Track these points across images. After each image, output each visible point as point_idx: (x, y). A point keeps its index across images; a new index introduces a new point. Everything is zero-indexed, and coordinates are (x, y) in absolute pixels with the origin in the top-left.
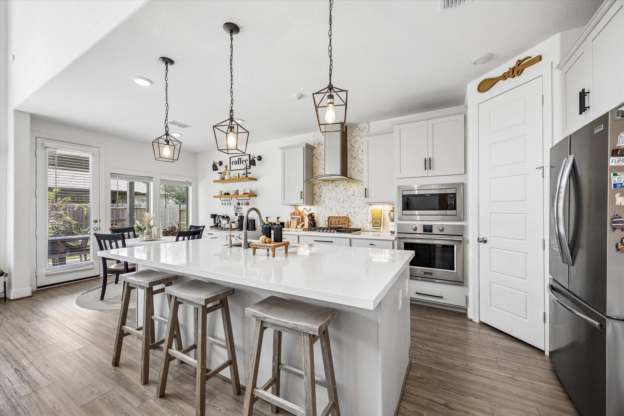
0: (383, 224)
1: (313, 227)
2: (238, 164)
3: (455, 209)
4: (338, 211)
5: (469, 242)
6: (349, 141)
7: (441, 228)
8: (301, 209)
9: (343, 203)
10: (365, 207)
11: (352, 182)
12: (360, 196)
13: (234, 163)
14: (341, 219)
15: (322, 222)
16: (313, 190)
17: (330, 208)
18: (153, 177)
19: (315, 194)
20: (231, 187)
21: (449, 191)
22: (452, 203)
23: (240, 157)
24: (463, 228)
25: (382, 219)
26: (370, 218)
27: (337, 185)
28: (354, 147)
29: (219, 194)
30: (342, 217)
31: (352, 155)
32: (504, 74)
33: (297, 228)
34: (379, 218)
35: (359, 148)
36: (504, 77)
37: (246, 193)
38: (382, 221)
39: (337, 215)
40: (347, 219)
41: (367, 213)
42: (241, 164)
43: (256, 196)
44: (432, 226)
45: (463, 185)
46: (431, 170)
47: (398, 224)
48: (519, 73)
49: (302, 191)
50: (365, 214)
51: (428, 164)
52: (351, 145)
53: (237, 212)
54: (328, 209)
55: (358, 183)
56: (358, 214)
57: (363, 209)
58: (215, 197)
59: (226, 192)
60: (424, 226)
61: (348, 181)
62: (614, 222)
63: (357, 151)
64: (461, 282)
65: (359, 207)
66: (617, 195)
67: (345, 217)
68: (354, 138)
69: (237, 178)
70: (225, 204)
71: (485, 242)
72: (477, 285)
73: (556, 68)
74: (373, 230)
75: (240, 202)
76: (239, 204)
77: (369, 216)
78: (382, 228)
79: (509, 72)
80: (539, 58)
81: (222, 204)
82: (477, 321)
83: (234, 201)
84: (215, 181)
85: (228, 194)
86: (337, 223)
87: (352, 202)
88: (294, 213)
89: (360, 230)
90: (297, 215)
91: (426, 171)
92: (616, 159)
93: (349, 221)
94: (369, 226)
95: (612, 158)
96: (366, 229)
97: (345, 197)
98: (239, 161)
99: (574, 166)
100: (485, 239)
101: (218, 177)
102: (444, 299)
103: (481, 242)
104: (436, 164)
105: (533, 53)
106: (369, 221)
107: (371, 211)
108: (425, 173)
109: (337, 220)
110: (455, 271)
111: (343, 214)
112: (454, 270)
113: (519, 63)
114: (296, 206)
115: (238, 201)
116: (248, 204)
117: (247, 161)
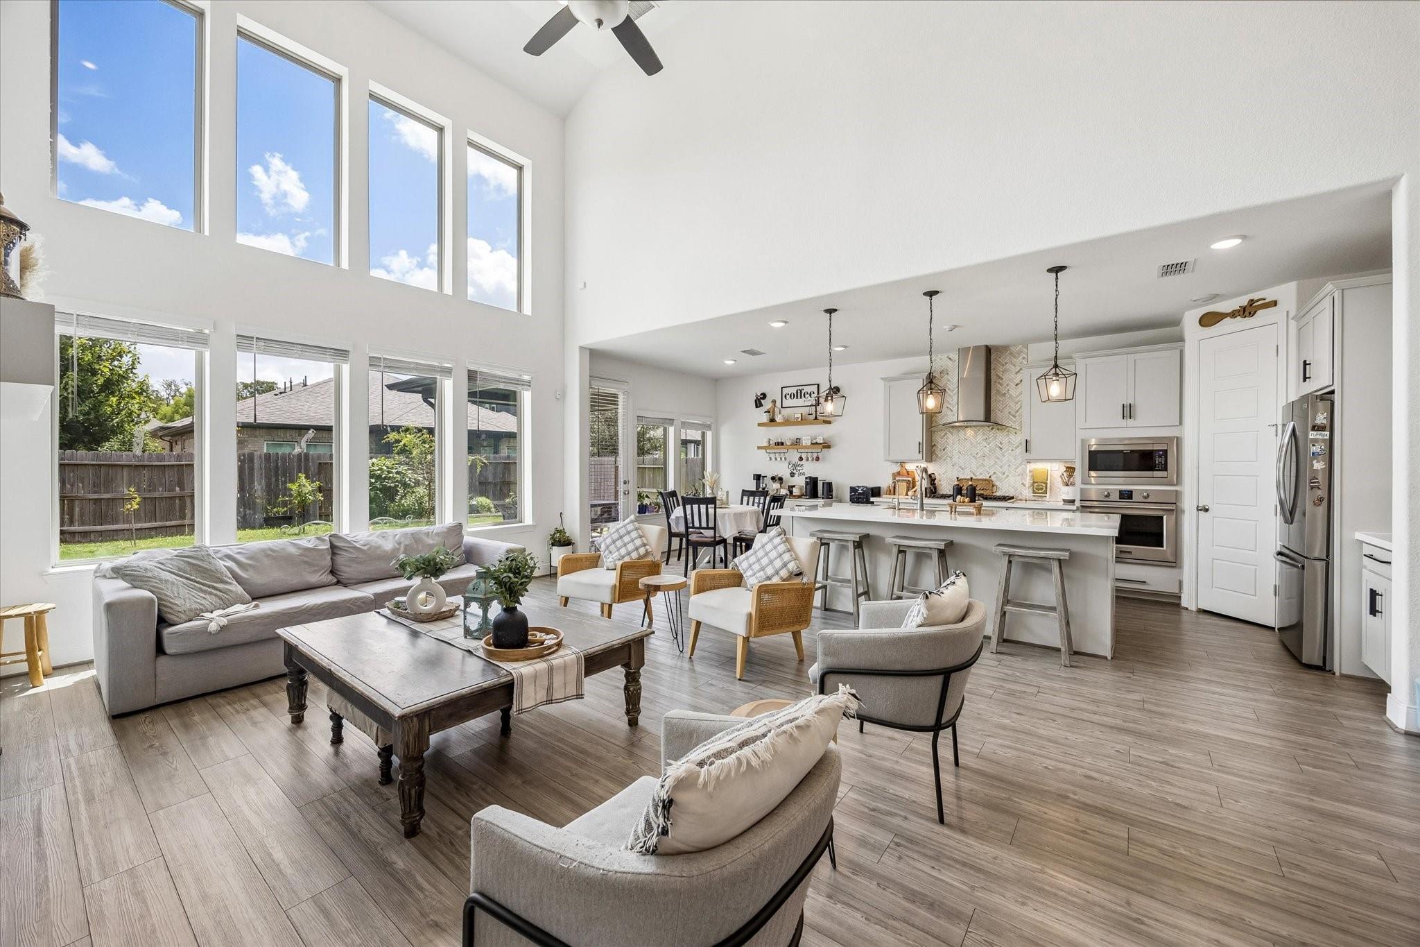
0: (1050, 489)
1: (933, 493)
2: (797, 398)
3: (1166, 470)
4: (975, 471)
5: (1184, 511)
6: (994, 369)
7: (1145, 494)
8: (910, 467)
9: (984, 460)
10: (1021, 464)
11: (998, 429)
12: (1012, 450)
13: (788, 397)
14: (980, 482)
15: (946, 487)
16: (932, 440)
17: (960, 467)
18: (673, 420)
19: (935, 445)
20: (788, 434)
21: (1156, 447)
22: (1161, 463)
23: (800, 388)
24: (1178, 494)
25: (1048, 482)
26: (1028, 481)
27: (973, 434)
28: (1002, 379)
29: (766, 444)
30: (982, 480)
31: (998, 391)
32: (1233, 312)
33: (907, 495)
34: (1044, 481)
35: (1011, 380)
36: (1233, 315)
37: (816, 443)
38: (1048, 486)
40: (989, 482)
41: (1022, 474)
42: (801, 397)
43: (829, 447)
44: (1132, 492)
45: (1179, 440)
46: (1132, 420)
47: (1081, 489)
48: (1251, 314)
49: (921, 441)
50: (1019, 475)
51: (1128, 411)
52: (998, 375)
53: (795, 472)
54: (957, 467)
55: (1008, 431)
56: (1008, 476)
57: (1017, 468)
58: (759, 448)
59: (780, 441)
60: (1120, 491)
61: (991, 427)
62: (1312, 483)
63: (1007, 385)
64: (1174, 562)
65: (1009, 466)
66: (1315, 462)
67: (986, 480)
68: (1003, 365)
69: (800, 419)
70: (776, 459)
71: (1207, 510)
72: (1194, 565)
73: (1292, 319)
74: (1034, 498)
75: (804, 456)
76: (801, 459)
77: (1028, 478)
78: (1048, 495)
79: (1239, 311)
80: (1275, 303)
81: (770, 459)
82: (1194, 609)
83: (794, 456)
84: (759, 425)
85: (782, 444)
87: (998, 458)
88: (899, 473)
89: (1012, 498)
90: (903, 476)
91: (1125, 420)
92: (1315, 433)
93: (993, 486)
94: (1027, 493)
95: (1311, 432)
96: (1020, 497)
97: (986, 450)
98: (799, 394)
99: (1294, 431)
100: (1207, 507)
101: (765, 418)
102: (1148, 584)
103: (1201, 510)
104: (1140, 411)
105: (1269, 294)
106: (1027, 485)
107: (1030, 472)
108: (1123, 423)
110: (1165, 548)
111: (981, 474)
112: (1163, 547)
113: (1252, 302)
114: (902, 463)
115: (799, 455)
116: (818, 459)
117: (814, 393)
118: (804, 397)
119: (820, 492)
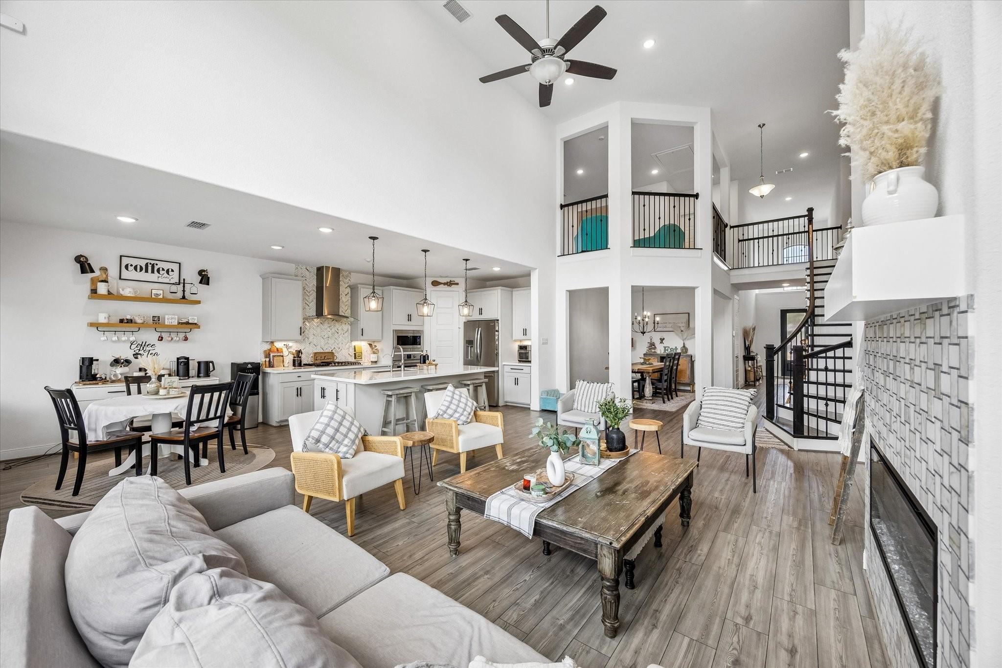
3: (420, 345)
4: (323, 346)
7: (415, 356)
9: (328, 340)
10: (348, 342)
12: (344, 334)
13: (131, 268)
15: (307, 359)
17: (315, 344)
23: (152, 262)
26: (352, 352)
27: (321, 323)
30: (327, 352)
34: (360, 352)
36: (445, 284)
37: (186, 323)
38: (363, 354)
39: (322, 351)
40: (332, 354)
41: (349, 349)
42: (152, 272)
43: (197, 327)
44: (411, 355)
45: (422, 332)
46: (411, 322)
48: (450, 285)
51: (410, 318)
53: (141, 353)
54: (312, 345)
56: (342, 349)
57: (345, 345)
59: (125, 317)
65: (342, 343)
67: (330, 352)
73: (464, 292)
75: (165, 335)
76: (161, 338)
78: (363, 359)
80: (458, 283)
85: (130, 321)
86: (323, 358)
87: (336, 339)
88: (270, 350)
89: (343, 362)
90: (275, 352)
91: (408, 321)
98: (149, 268)
107: (354, 347)
111: (327, 349)
113: (451, 280)
114: (272, 342)
115: (158, 334)
116: (186, 339)
117: (173, 271)
118: (158, 272)
119: (193, 372)
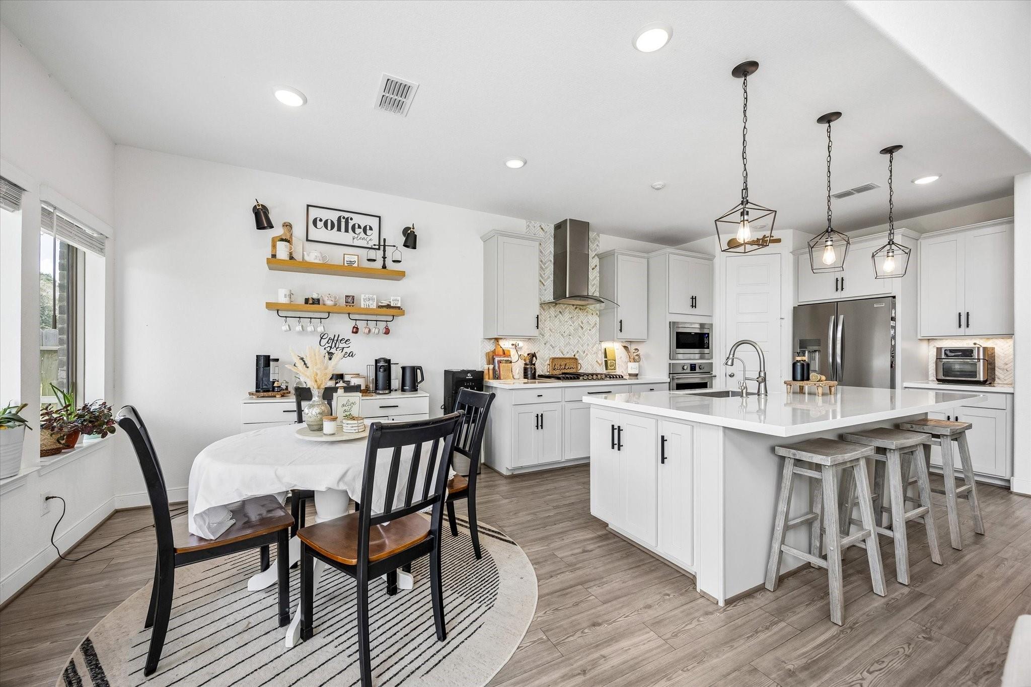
0: (618, 366)
2: (339, 229)
3: (709, 348)
4: (563, 348)
5: (716, 378)
7: (701, 366)
8: (506, 346)
10: (596, 344)
12: (590, 330)
13: (320, 224)
14: (568, 361)
20: (327, 287)
22: (707, 342)
23: (346, 215)
24: (712, 365)
25: (617, 359)
26: (601, 359)
27: (561, 311)
29: (284, 302)
30: (569, 358)
34: (614, 358)
36: (752, 243)
37: (386, 306)
38: (616, 363)
39: (561, 356)
40: (574, 361)
42: (346, 231)
44: (696, 365)
46: (696, 309)
47: (671, 364)
50: (595, 355)
51: (694, 302)
53: (334, 351)
54: (548, 345)
56: (587, 354)
57: (592, 347)
60: (691, 365)
67: (572, 358)
73: (790, 253)
75: (362, 326)
76: (355, 330)
77: (602, 356)
78: (617, 371)
80: (779, 240)
83: (341, 324)
86: (563, 367)
87: (580, 337)
88: (493, 353)
90: (499, 355)
91: (692, 308)
93: (578, 364)
98: (343, 224)
104: (699, 302)
106: (601, 363)
108: (691, 311)
109: (563, 363)
111: (569, 353)
114: (497, 340)
115: (353, 323)
116: (387, 332)
117: (371, 229)
118: (354, 230)
119: (396, 383)
